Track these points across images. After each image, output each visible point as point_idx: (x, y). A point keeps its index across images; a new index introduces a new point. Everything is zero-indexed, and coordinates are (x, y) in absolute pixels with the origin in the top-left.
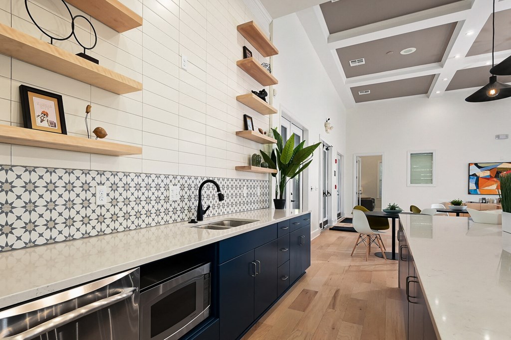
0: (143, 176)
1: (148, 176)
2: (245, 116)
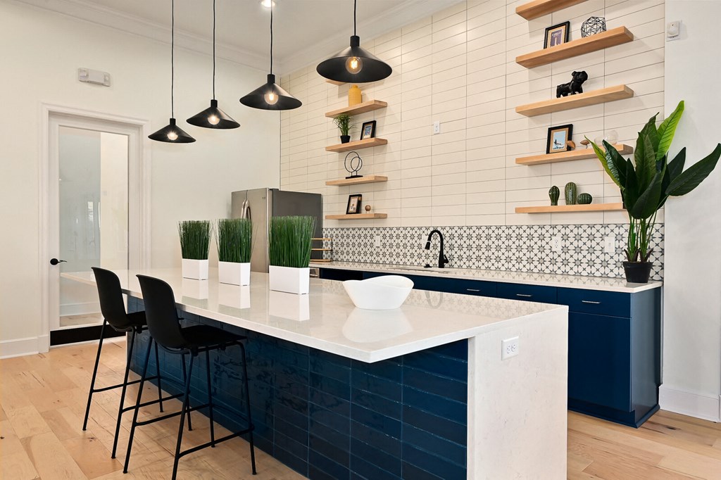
0: (402, 229)
1: (405, 229)
2: (550, 130)
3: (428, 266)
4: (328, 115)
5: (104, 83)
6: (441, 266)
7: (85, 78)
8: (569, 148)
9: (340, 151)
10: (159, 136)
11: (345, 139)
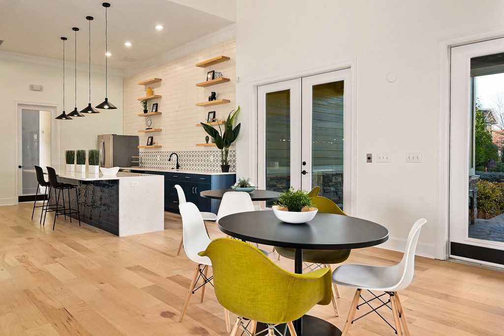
2: (209, 113)
3: (173, 168)
4: (139, 100)
5: (41, 89)
6: (177, 168)
7: (32, 88)
8: (214, 121)
9: (146, 116)
10: (60, 117)
11: (146, 111)
